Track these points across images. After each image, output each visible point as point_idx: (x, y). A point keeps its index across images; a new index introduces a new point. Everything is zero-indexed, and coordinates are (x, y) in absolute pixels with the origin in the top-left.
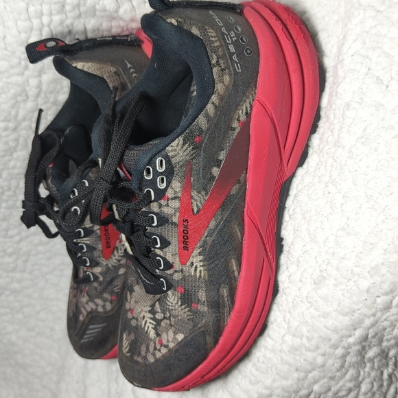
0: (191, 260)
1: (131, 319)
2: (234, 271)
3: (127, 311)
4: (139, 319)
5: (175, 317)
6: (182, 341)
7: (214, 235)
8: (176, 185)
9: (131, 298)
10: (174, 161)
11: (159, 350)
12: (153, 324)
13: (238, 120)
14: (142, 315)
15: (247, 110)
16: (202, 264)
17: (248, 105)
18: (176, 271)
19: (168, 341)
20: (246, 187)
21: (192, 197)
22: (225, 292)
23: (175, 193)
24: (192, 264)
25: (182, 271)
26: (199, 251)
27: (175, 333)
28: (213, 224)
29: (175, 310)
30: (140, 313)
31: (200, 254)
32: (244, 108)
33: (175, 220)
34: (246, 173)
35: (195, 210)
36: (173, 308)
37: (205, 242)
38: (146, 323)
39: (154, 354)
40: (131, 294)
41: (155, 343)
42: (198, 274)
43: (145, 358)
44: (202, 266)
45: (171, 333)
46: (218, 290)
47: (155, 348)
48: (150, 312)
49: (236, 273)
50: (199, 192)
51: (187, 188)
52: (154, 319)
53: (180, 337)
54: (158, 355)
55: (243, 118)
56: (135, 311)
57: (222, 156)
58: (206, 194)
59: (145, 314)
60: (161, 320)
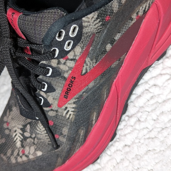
0: (66, 105)
1: (6, 129)
2: (93, 120)
3: (4, 122)
4: (12, 131)
5: (39, 139)
6: (40, 156)
7: (89, 93)
8: (78, 50)
9: (10, 115)
10: (85, 30)
11: (21, 157)
12: (21, 138)
13: (137, 13)
14: (15, 129)
15: (145, 8)
16: (73, 110)
17: (148, 5)
18: (52, 110)
19: (29, 153)
20: (122, 65)
21: (85, 62)
22: (82, 133)
23: (75, 55)
24: (66, 108)
25: (57, 111)
26: (74, 100)
27: (36, 150)
28: (91, 85)
29: (41, 134)
30: (14, 127)
31: (74, 103)
32: (144, 6)
33: (66, 75)
34: (126, 55)
35: (84, 72)
36: (40, 133)
37: (81, 96)
38: (16, 135)
39: (16, 158)
40: (10, 112)
41: (19, 151)
42: (68, 116)
43: (9, 158)
44: (73, 111)
45: (33, 149)
46: (78, 130)
47: (18, 155)
48: (21, 129)
49: (94, 122)
50: (92, 60)
51: (85, 54)
52: (23, 135)
53: (39, 153)
54: (19, 160)
55: (141, 14)
56: (10, 124)
57: (118, 37)
58: (96, 63)
59: (18, 130)
60: (28, 138)
